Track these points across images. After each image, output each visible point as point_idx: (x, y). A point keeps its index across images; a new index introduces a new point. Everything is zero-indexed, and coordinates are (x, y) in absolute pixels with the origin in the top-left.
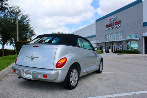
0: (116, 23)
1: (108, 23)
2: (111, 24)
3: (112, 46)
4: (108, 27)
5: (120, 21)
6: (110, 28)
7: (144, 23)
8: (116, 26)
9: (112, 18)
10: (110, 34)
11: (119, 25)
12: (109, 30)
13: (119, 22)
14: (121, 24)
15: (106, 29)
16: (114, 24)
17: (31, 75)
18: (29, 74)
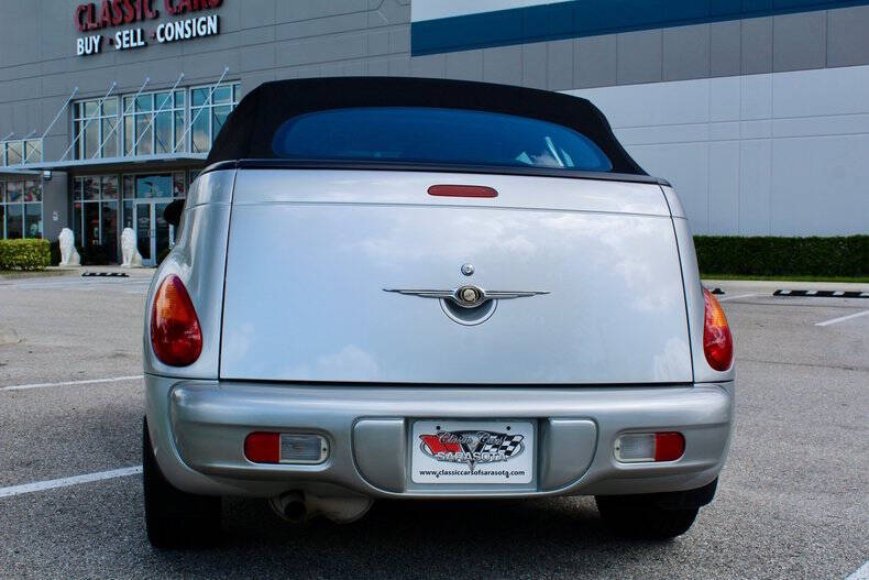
3: (135, 202)
4: (105, 25)
6: (123, 37)
8: (179, 29)
10: (122, 95)
11: (212, 25)
12: (103, 60)
14: (224, 12)
15: (83, 45)
16: (160, 5)
17: (508, 453)
18: (488, 447)
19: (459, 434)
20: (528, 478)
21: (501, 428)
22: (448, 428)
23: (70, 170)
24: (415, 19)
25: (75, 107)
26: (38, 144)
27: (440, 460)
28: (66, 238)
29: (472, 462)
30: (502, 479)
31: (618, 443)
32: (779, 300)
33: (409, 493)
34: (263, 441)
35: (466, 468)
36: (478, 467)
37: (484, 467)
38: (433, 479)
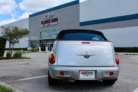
0: (53, 20)
1: (44, 20)
2: (47, 21)
3: (48, 44)
4: (44, 23)
5: (57, 18)
6: (46, 25)
7: (80, 23)
8: (53, 24)
9: (48, 15)
10: (46, 31)
11: (56, 23)
12: (44, 27)
13: (56, 20)
14: (58, 22)
15: (42, 26)
16: (51, 21)
17: (92, 75)
18: (89, 74)
19: (86, 72)
20: (94, 78)
21: (91, 72)
22: (84, 71)
23: (40, 40)
24: (80, 22)
25: (41, 33)
26: (37, 37)
27: (83, 75)
28: (40, 48)
30: (91, 78)
31: (105, 73)
32: (125, 55)
33: (80, 79)
34: (62, 73)
35: (86, 76)
36: (88, 76)
37: (89, 76)
38: (82, 78)
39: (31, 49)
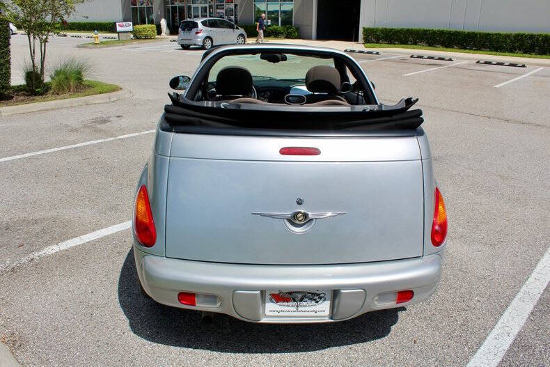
3: (193, 6)
17: (317, 302)
18: (306, 299)
19: (291, 293)
27: (280, 305)
29: (297, 306)
30: (314, 314)
31: (376, 298)
33: (264, 320)
34: (187, 296)
35: (294, 309)
36: (300, 309)
37: (303, 309)
38: (277, 314)
39: (130, 28)
